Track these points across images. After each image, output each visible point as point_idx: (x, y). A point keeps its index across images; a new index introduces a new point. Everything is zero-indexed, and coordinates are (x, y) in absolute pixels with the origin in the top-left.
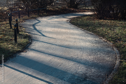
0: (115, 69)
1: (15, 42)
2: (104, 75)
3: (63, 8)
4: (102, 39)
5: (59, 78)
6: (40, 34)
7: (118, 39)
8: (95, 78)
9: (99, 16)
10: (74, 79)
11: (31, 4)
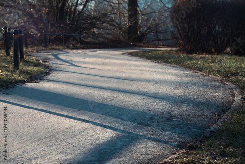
0: (233, 107)
1: (14, 68)
2: (211, 115)
3: (114, 39)
4: (197, 72)
5: (109, 116)
6: (67, 64)
7: (231, 73)
8: (192, 119)
9: (187, 47)
10: (144, 117)
11: (51, 28)
